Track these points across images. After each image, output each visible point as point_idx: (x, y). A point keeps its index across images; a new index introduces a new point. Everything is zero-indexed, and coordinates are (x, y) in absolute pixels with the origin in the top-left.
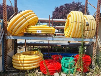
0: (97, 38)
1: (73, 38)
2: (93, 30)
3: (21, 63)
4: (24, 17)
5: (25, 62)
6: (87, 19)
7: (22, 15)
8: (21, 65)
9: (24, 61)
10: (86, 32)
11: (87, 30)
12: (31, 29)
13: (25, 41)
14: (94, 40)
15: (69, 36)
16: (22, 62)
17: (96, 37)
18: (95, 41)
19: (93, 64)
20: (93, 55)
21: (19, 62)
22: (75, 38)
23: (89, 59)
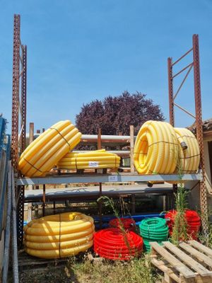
0: (203, 173)
1: (159, 174)
2: (195, 157)
3: (55, 241)
4: (62, 136)
5: (63, 236)
6: (182, 137)
7: (58, 132)
8: (54, 245)
9: (60, 234)
10: (183, 160)
11: (185, 158)
12: (76, 161)
13: (44, 191)
14: (199, 177)
15: (151, 172)
16: (57, 237)
17: (201, 171)
18: (201, 179)
19: (204, 228)
20: (202, 207)
21: (50, 238)
22: (164, 174)
23: (196, 217)
